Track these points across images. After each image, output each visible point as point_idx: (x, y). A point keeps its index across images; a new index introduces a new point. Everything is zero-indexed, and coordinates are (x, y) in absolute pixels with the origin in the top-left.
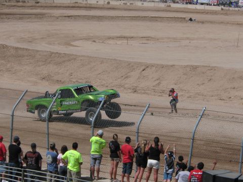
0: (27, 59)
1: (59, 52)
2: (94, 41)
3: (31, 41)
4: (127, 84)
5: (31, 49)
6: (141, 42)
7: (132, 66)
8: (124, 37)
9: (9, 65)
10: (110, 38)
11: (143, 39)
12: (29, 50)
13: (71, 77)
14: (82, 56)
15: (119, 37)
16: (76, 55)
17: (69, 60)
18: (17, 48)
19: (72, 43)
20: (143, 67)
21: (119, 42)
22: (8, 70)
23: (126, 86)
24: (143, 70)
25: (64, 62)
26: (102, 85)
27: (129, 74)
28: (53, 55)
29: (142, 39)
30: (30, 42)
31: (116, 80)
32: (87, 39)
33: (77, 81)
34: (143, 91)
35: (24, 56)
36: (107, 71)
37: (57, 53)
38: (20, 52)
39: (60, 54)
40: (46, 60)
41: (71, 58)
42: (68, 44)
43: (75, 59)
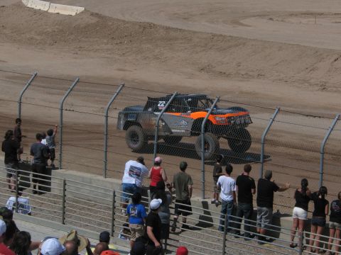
0: (181, 43)
1: (223, 34)
2: (271, 19)
3: (187, 18)
4: (313, 78)
5: (186, 29)
6: (334, 21)
7: (321, 55)
8: (312, 14)
9: (157, 51)
10: (291, 15)
11: (337, 16)
12: (184, 31)
13: (239, 68)
14: (254, 40)
15: (305, 14)
16: (247, 39)
17: (236, 46)
18: (168, 29)
19: (241, 22)
20: (336, 57)
21: (304, 21)
22: (156, 58)
23: (312, 81)
24: (335, 60)
25: (230, 47)
26: (280, 80)
27: (315, 65)
28: (216, 38)
29: (334, 16)
30: (185, 19)
31: (299, 73)
32: (261, 16)
33: (246, 74)
34: (335, 89)
35: (176, 39)
36: (286, 61)
37: (221, 35)
38: (172, 34)
39: (225, 36)
40: (206, 44)
41: (240, 42)
42: (236, 22)
43: (244, 44)
